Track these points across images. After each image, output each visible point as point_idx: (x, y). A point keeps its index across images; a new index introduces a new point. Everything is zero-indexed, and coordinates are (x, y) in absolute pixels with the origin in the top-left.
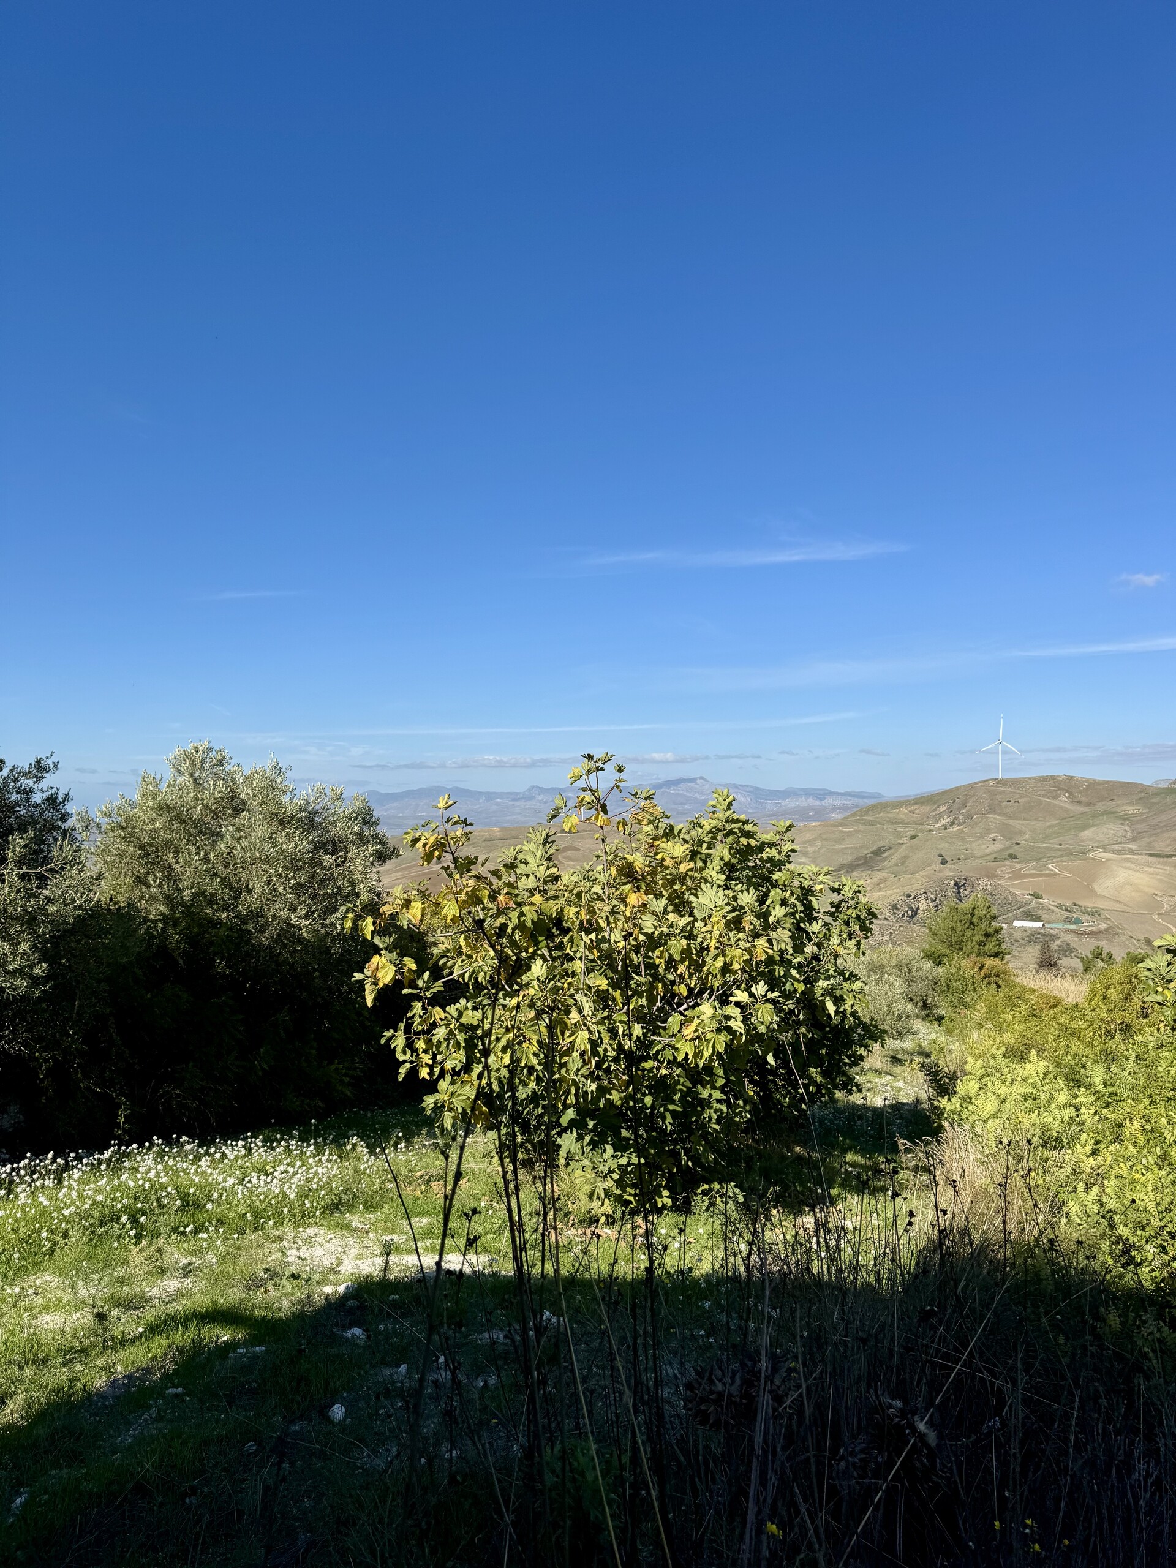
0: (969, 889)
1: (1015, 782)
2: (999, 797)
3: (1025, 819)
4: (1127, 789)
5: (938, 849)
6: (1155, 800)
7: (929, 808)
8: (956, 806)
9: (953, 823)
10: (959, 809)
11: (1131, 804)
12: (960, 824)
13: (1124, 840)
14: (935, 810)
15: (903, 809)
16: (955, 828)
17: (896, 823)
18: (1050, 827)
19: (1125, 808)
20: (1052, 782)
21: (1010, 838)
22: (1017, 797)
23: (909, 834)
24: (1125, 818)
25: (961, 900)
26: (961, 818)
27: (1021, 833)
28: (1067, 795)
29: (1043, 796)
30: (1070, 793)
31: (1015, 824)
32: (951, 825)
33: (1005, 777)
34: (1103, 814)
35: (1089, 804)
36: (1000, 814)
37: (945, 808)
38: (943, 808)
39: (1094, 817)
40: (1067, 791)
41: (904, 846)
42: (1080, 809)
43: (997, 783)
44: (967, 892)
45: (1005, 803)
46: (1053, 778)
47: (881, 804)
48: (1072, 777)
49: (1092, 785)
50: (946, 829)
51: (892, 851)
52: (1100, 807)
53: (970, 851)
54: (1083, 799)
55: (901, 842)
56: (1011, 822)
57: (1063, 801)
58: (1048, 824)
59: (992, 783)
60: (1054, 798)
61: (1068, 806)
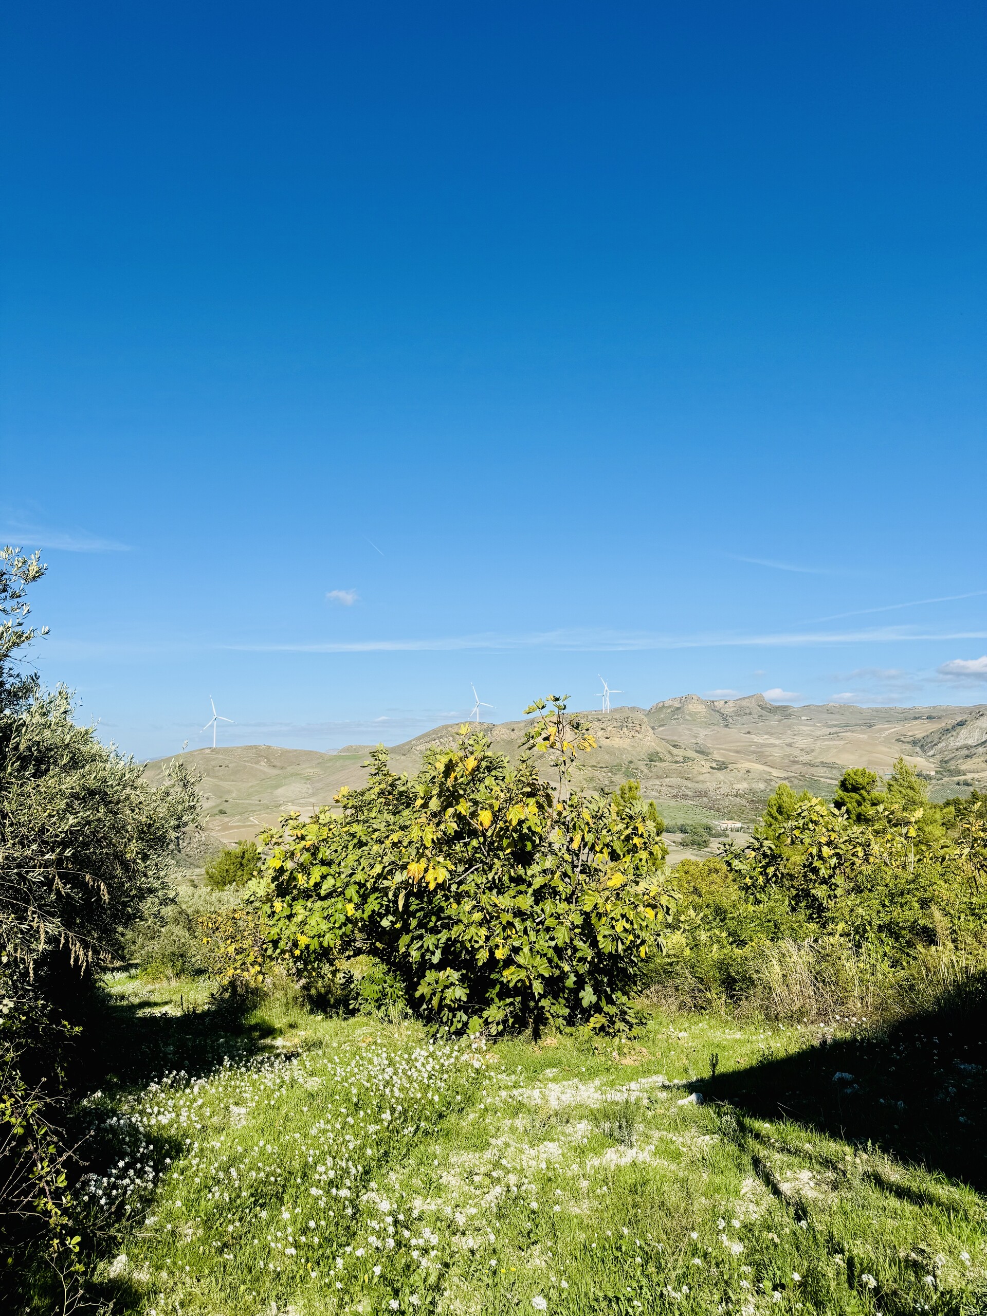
0: (187, 842)
1: (226, 751)
2: (213, 763)
3: (233, 781)
4: (310, 755)
6: (329, 765)
7: (153, 773)
11: (312, 767)
13: (306, 795)
18: (251, 787)
19: (308, 770)
20: (254, 750)
21: (221, 797)
22: (227, 763)
24: (308, 779)
25: (179, 852)
27: (229, 792)
28: (265, 760)
29: (248, 762)
30: (268, 760)
31: (226, 785)
33: (219, 746)
34: (292, 775)
35: (282, 768)
36: (213, 777)
39: (285, 778)
40: (266, 757)
42: (276, 772)
43: (212, 751)
44: (185, 844)
45: (218, 768)
46: (256, 747)
48: (270, 747)
49: (284, 753)
52: (290, 770)
54: (278, 764)
56: (221, 783)
57: (263, 765)
58: (250, 784)
59: (207, 751)
60: (256, 763)
61: (266, 770)
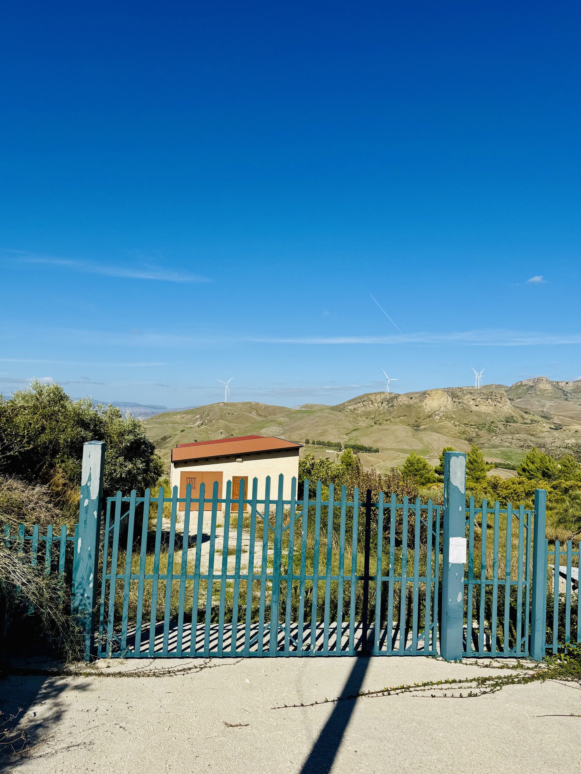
1: (233, 405)
2: (225, 412)
3: (236, 423)
4: (281, 410)
5: (194, 437)
6: (293, 416)
7: (191, 416)
8: (204, 415)
9: (202, 424)
10: (206, 417)
11: (283, 417)
12: (206, 425)
13: (279, 434)
14: (194, 417)
15: (178, 416)
16: (203, 427)
17: (174, 423)
18: (247, 427)
19: (280, 419)
20: (249, 405)
21: (229, 433)
22: (233, 412)
23: (180, 429)
24: (280, 424)
26: (206, 421)
27: (234, 430)
28: (255, 411)
29: (245, 412)
30: (257, 411)
31: (232, 425)
32: (201, 425)
33: (228, 402)
34: (271, 421)
35: (265, 417)
36: (224, 420)
37: (199, 416)
38: (198, 416)
39: (267, 422)
40: (256, 410)
41: (178, 436)
42: (260, 419)
43: (224, 404)
45: (228, 415)
46: (250, 403)
47: (167, 413)
48: (258, 403)
49: (267, 407)
50: (199, 427)
51: (171, 438)
52: (270, 418)
53: (210, 439)
54: (263, 414)
55: (176, 433)
56: (229, 424)
57: (254, 415)
58: (246, 426)
59: (222, 404)
60: (250, 413)
61: (256, 417)
